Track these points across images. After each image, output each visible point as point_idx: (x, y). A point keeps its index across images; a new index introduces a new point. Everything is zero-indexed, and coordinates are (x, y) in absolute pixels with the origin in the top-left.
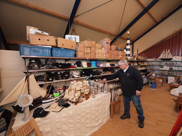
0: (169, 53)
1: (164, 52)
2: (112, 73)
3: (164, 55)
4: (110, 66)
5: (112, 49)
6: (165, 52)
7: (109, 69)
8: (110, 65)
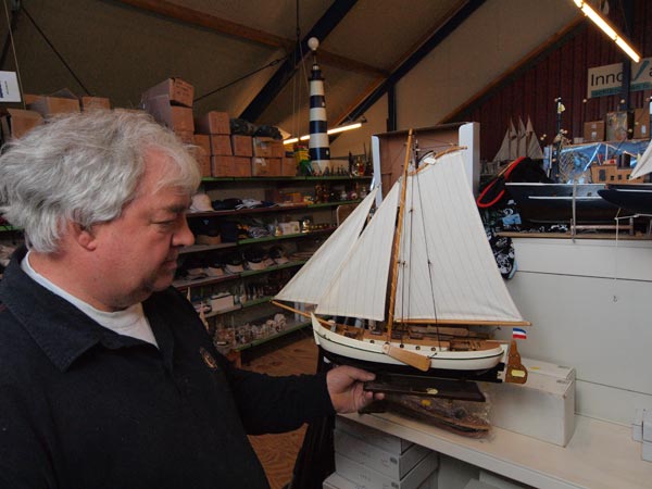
0: (531, 133)
1: (513, 133)
2: (223, 241)
3: (514, 142)
4: (211, 209)
5: (212, 130)
6: (517, 129)
7: (206, 222)
8: (213, 204)
